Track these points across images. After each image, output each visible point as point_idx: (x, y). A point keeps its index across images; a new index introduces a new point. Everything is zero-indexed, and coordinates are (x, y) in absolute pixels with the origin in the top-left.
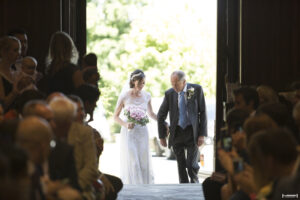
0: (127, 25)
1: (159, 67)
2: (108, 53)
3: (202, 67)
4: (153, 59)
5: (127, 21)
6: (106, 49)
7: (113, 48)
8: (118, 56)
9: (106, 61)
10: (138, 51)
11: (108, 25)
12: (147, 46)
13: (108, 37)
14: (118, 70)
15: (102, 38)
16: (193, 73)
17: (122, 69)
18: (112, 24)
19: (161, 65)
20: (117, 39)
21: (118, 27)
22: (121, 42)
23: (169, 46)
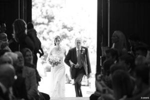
0: (53, 18)
1: (68, 39)
2: (43, 32)
3: (90, 38)
4: (66, 34)
5: (52, 16)
6: (42, 30)
7: (45, 29)
8: (48, 33)
9: (42, 35)
10: (58, 31)
11: (43, 18)
12: (63, 28)
13: (43, 24)
14: (48, 40)
15: (40, 24)
16: (85, 41)
17: (50, 40)
18: (45, 17)
19: (69, 38)
20: (48, 25)
21: (48, 19)
22: (49, 26)
23: (74, 28)
